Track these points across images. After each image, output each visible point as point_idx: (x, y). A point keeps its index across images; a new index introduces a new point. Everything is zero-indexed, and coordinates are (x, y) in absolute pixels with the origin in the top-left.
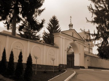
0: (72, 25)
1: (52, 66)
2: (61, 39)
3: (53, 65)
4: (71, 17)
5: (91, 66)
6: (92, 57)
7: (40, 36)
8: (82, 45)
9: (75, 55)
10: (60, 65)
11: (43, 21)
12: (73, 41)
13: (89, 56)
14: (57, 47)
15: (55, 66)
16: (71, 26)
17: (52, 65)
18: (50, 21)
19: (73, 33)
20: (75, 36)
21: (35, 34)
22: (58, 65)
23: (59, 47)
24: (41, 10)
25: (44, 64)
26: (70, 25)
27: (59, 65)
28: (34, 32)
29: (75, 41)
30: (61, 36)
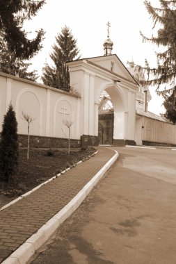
0: (112, 45)
1: (66, 140)
2: (86, 77)
3: (67, 137)
4: (109, 24)
5: (148, 140)
6: (152, 120)
7: (35, 73)
8: (132, 92)
9: (116, 115)
10: (83, 137)
11: (40, 34)
12: (112, 82)
13: (146, 117)
14: (77, 96)
15: (72, 140)
16: (108, 45)
17: (65, 137)
18: (57, 40)
19: (112, 64)
20: (117, 70)
21: (25, 69)
22: (79, 138)
23: (82, 96)
24: (37, 4)
25: (48, 136)
26: (106, 44)
27: (81, 137)
28: (23, 65)
29: (117, 83)
30: (86, 70)
